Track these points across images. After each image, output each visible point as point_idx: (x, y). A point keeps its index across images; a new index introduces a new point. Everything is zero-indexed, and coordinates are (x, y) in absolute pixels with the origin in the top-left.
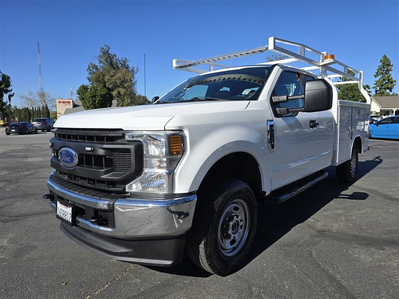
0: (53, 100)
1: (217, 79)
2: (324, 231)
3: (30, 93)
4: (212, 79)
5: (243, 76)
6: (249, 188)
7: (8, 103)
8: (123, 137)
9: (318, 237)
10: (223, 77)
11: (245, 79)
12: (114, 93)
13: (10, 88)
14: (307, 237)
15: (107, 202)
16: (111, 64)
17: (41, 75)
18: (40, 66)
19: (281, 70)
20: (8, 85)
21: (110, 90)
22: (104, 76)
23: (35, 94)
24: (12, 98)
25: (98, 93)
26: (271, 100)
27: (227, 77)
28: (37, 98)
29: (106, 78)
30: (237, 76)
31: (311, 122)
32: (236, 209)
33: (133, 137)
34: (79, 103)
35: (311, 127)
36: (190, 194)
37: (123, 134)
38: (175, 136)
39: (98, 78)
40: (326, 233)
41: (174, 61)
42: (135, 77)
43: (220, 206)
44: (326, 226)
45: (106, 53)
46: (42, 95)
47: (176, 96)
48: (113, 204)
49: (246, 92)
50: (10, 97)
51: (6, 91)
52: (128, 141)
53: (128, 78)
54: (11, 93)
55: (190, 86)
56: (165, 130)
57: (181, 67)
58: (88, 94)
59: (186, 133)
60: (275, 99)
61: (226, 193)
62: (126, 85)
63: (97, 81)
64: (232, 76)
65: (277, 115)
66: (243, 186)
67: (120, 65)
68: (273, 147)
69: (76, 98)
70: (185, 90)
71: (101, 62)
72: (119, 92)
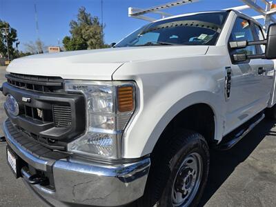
0: (46, 47)
1: (169, 26)
2: (266, 173)
3: (31, 42)
4: (164, 25)
5: (196, 22)
6: (204, 139)
7: (16, 49)
8: (62, 87)
9: (261, 179)
10: (175, 23)
11: (197, 25)
12: (88, 43)
13: (16, 39)
14: (251, 180)
15: (46, 163)
16: (87, 21)
17: (38, 29)
18: (37, 23)
19: (236, 16)
20: (15, 36)
21: (86, 40)
22: (81, 30)
23: (34, 42)
24: (18, 45)
25: (77, 43)
26: (229, 45)
27: (179, 23)
28: (36, 46)
29: (83, 31)
30: (189, 22)
31: (260, 68)
32: (190, 161)
33: (74, 88)
34: (65, 49)
35: (259, 73)
36: (142, 158)
37: (62, 84)
38: (125, 89)
39: (78, 32)
40: (268, 175)
41: (130, 9)
42: (103, 30)
43: (175, 166)
44: (266, 167)
45: (82, 12)
46: (39, 44)
47: (131, 42)
48: (52, 166)
49: (202, 37)
50: (17, 44)
51: (14, 41)
52: (69, 92)
53: (98, 31)
54: (17, 42)
55: (144, 33)
56: (112, 80)
57: (136, 14)
58: (70, 43)
59: (140, 84)
60: (233, 44)
61: (182, 150)
62: (96, 37)
63: (77, 33)
64: (184, 22)
65: (234, 62)
66: (198, 138)
67: (93, 22)
68: (228, 94)
69: (62, 45)
70: (139, 37)
71: (79, 19)
72: (92, 42)
